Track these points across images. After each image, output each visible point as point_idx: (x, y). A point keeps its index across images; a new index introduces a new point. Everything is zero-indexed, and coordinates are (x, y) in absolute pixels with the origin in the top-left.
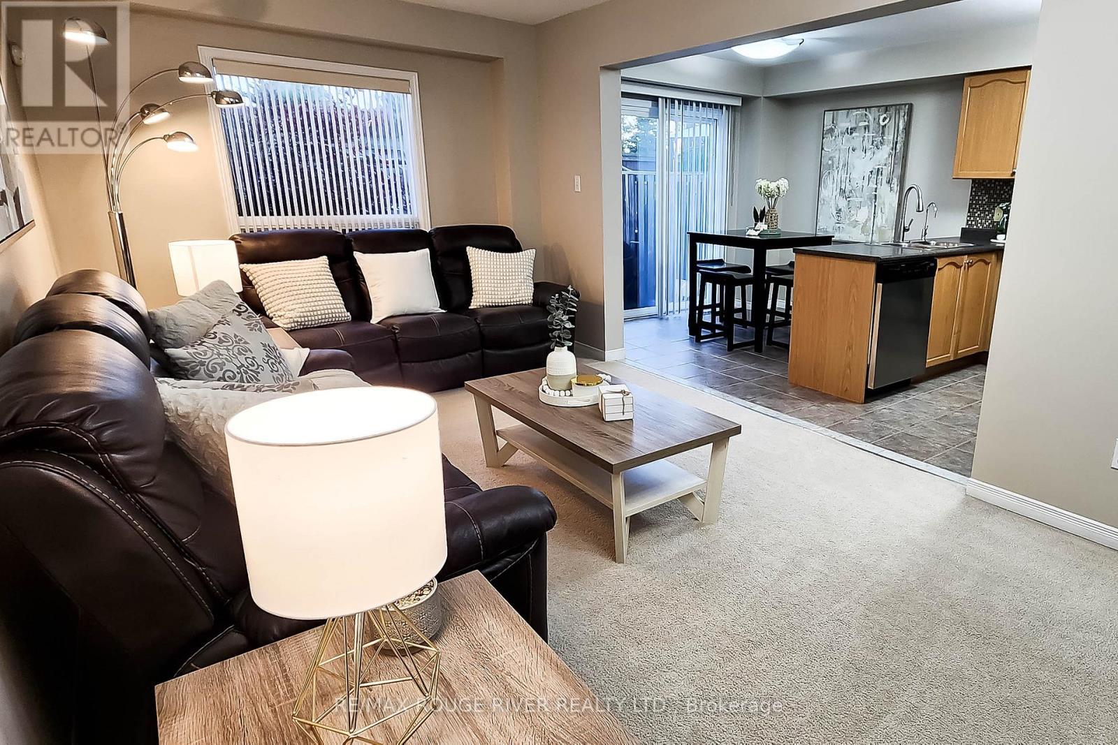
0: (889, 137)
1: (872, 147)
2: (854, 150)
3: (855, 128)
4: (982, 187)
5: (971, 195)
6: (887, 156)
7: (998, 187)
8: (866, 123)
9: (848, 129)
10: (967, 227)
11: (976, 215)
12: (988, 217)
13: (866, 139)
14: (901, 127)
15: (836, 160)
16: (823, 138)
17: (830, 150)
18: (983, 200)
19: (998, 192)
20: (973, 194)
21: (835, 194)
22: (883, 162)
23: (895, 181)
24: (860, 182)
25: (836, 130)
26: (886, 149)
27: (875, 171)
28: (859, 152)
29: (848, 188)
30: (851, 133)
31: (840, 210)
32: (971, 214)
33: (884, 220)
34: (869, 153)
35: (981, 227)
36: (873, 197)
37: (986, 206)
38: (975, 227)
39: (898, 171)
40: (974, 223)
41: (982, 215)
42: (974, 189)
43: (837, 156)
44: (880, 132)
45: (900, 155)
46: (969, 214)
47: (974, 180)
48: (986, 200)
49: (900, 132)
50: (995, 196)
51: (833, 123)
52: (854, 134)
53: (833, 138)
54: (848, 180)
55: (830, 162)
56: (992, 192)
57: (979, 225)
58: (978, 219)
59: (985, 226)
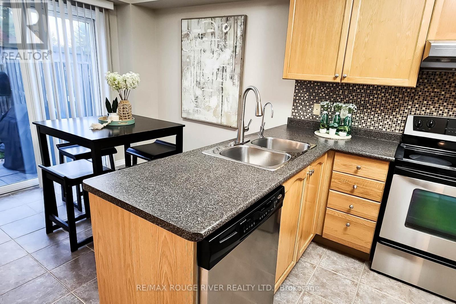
0: (230, 42)
1: (218, 49)
2: (204, 51)
3: (205, 34)
4: (304, 87)
5: (295, 93)
6: (230, 57)
7: (317, 87)
8: (213, 30)
9: (199, 34)
10: (292, 117)
11: (299, 108)
12: (308, 111)
13: (213, 43)
14: (239, 34)
15: (192, 58)
16: (182, 41)
17: (187, 51)
18: (304, 97)
19: (316, 91)
20: (297, 91)
21: (192, 85)
22: (226, 62)
23: (236, 77)
24: (211, 77)
25: (190, 35)
26: (228, 52)
27: (221, 69)
28: (208, 53)
29: (202, 81)
30: (202, 38)
31: (197, 97)
32: (295, 107)
33: (229, 108)
34: (216, 54)
35: (303, 119)
36: (221, 89)
37: (306, 102)
38: (298, 118)
39: (238, 70)
40: (297, 114)
41: (304, 109)
42: (297, 88)
43: (193, 56)
44: (224, 38)
45: (239, 57)
46: (293, 107)
47: (297, 81)
48: (307, 97)
49: (238, 38)
50: (314, 94)
51: (188, 29)
52: (204, 39)
53: (189, 41)
54: (201, 75)
55: (188, 60)
56: (311, 91)
57: (301, 117)
58: (300, 111)
59: (306, 117)
